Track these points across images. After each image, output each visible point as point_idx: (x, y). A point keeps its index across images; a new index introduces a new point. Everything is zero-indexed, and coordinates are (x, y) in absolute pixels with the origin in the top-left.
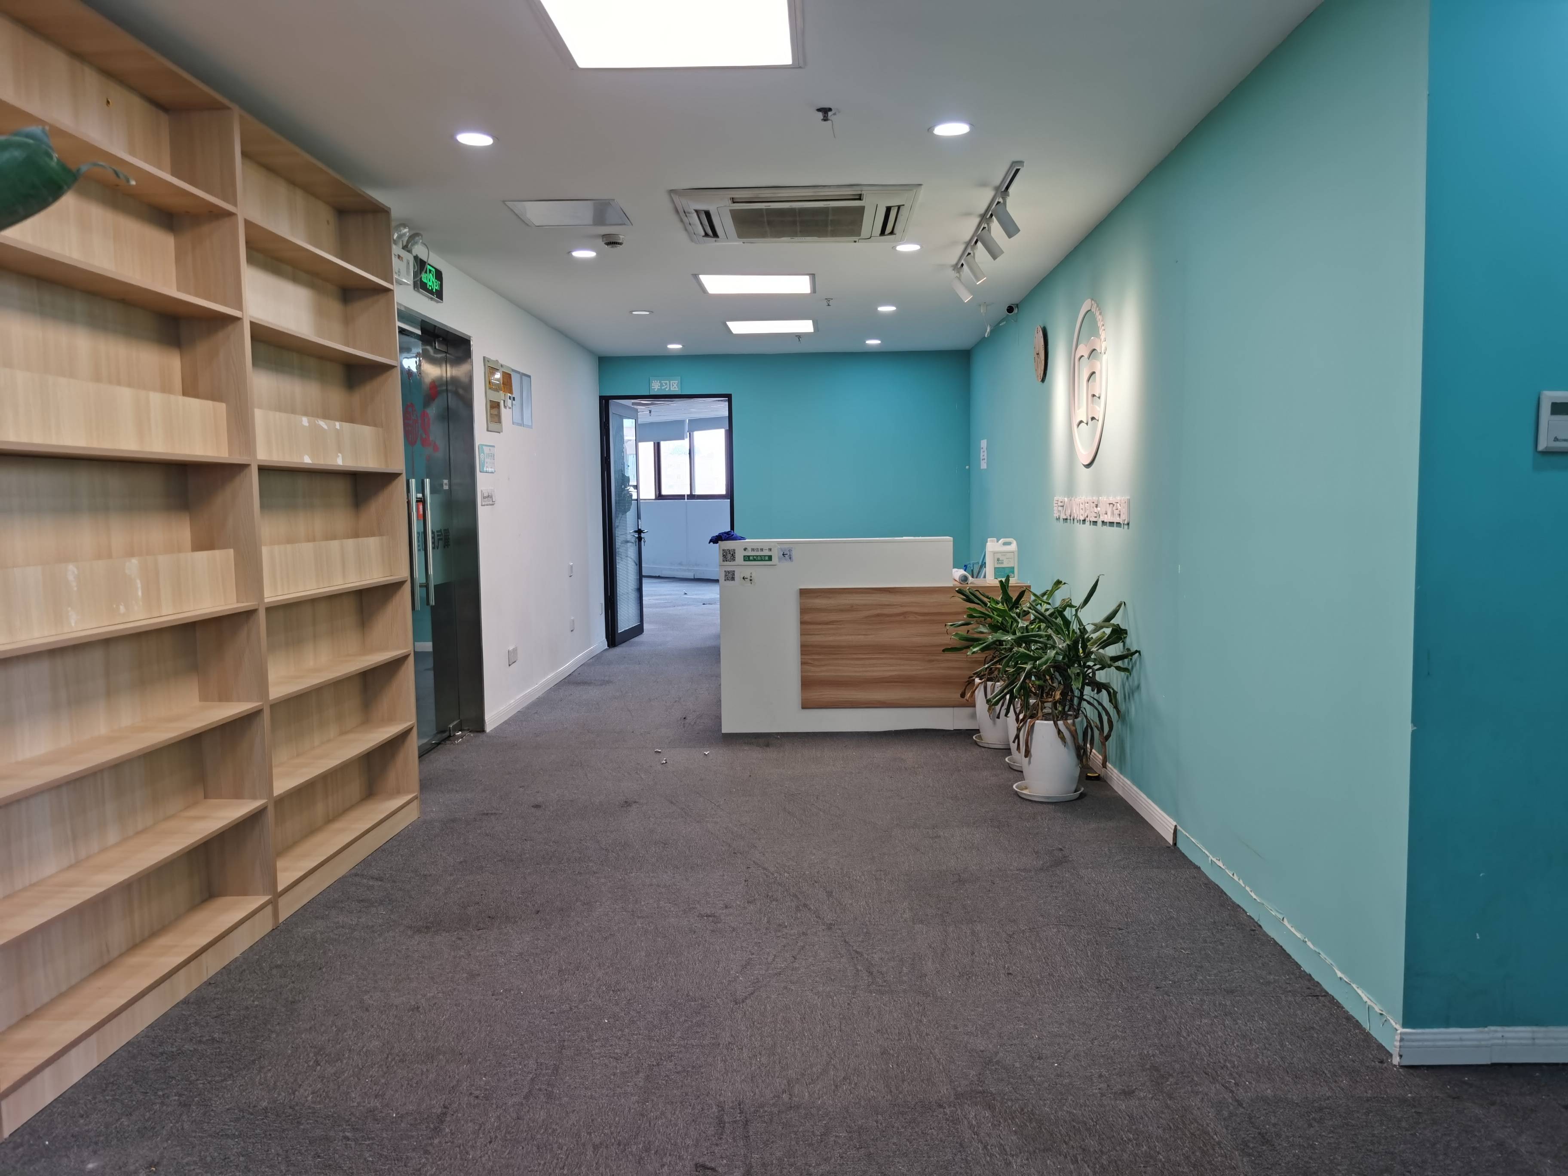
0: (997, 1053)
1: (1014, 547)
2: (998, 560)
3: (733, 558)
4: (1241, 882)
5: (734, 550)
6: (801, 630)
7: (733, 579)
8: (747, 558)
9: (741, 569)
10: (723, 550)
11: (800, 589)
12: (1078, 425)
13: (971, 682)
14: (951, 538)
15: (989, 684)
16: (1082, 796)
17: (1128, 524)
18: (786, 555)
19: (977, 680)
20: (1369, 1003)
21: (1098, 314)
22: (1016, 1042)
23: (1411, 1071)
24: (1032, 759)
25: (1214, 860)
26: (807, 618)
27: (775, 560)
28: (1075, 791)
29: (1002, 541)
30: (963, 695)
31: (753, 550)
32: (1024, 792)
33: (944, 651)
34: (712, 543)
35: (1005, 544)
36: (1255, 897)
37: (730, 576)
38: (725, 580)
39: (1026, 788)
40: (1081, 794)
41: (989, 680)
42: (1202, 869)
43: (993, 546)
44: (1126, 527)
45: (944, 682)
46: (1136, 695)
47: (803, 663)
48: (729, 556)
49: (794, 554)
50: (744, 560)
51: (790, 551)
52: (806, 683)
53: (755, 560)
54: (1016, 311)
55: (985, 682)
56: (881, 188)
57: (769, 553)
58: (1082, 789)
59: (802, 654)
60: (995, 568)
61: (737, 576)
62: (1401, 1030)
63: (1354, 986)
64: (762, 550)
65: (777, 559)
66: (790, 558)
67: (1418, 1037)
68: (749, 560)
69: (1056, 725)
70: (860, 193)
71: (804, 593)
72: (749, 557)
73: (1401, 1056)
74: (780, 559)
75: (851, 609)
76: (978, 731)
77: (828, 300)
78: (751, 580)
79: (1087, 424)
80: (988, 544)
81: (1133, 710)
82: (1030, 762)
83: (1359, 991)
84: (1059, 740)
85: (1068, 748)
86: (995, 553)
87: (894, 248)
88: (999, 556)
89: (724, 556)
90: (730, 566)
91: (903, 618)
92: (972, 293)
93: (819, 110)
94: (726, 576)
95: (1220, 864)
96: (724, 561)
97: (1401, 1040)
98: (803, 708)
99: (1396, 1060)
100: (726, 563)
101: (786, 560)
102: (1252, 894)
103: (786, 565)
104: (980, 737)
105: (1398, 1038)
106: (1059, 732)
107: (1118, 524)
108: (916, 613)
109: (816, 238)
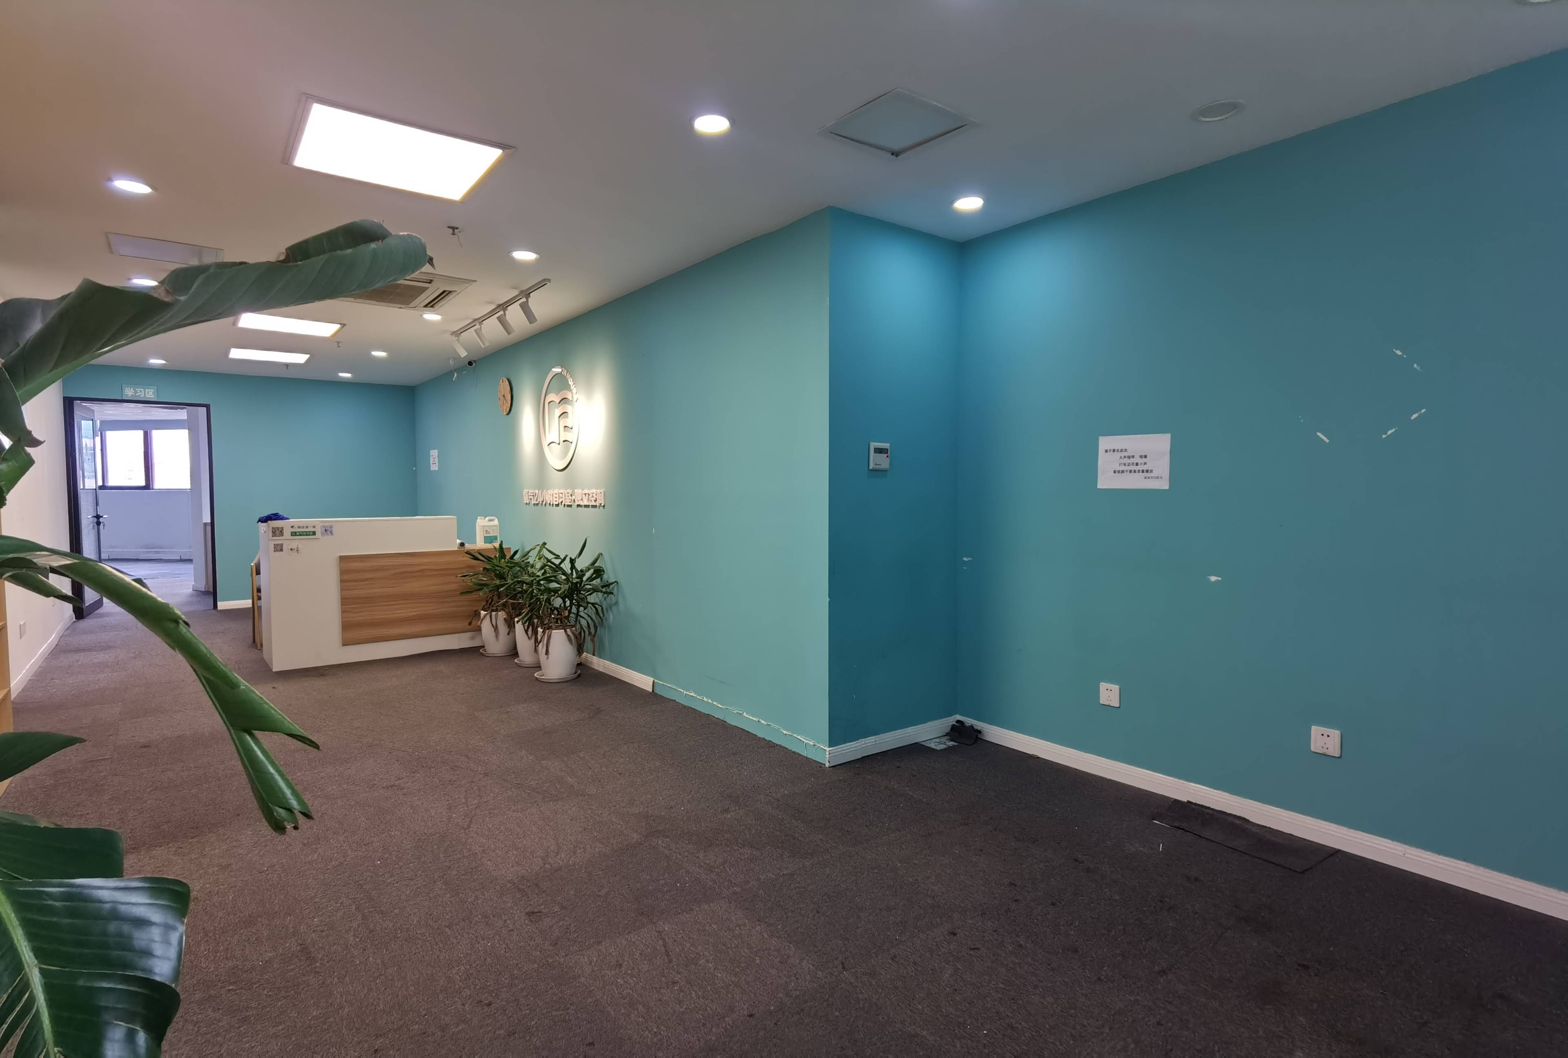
0: (648, 812)
1: (496, 522)
2: (487, 531)
3: (282, 534)
4: (710, 701)
5: (282, 528)
6: (341, 587)
7: (281, 550)
8: (294, 534)
9: (287, 541)
10: (273, 528)
11: (340, 556)
12: (549, 445)
13: (477, 614)
14: (455, 517)
15: (494, 613)
16: (579, 676)
17: (604, 506)
18: (328, 531)
19: (483, 613)
20: (806, 741)
21: (568, 376)
22: (653, 803)
23: (835, 768)
24: (550, 656)
25: (688, 693)
26: (346, 577)
27: (318, 535)
28: (575, 673)
29: (487, 518)
30: (470, 624)
31: (299, 527)
32: (543, 677)
33: (460, 594)
34: (260, 523)
35: (490, 520)
36: (721, 706)
37: (279, 548)
38: (275, 551)
39: (543, 675)
40: (578, 675)
41: (493, 611)
42: (677, 701)
43: (481, 522)
44: (601, 508)
45: (453, 616)
46: (614, 608)
47: (343, 612)
48: (278, 532)
49: (334, 530)
50: (292, 535)
51: (331, 527)
52: (347, 626)
53: (301, 535)
54: (474, 364)
55: (491, 613)
56: (449, 278)
57: (313, 530)
58: (579, 672)
59: (342, 605)
60: (485, 537)
61: (284, 548)
62: (828, 749)
63: (795, 735)
64: (307, 527)
65: (320, 535)
66: (331, 533)
67: (836, 751)
68: (296, 535)
69: (566, 631)
70: (432, 279)
71: (342, 559)
72: (295, 533)
73: (829, 762)
74: (322, 534)
75: (382, 569)
76: (483, 647)
77: (338, 343)
78: (297, 551)
79: (559, 444)
80: (478, 520)
81: (611, 617)
82: (548, 658)
83: (799, 737)
84: (568, 642)
85: (572, 644)
86: (484, 526)
87: (421, 316)
88: (486, 528)
89: (273, 532)
90: (278, 540)
91: (421, 574)
92: (467, 351)
93: (449, 227)
94: (275, 548)
95: (693, 694)
96: (273, 536)
97: (829, 754)
98: (343, 645)
99: (827, 765)
100: (274, 538)
101: (328, 534)
102: (719, 705)
103: (328, 538)
104: (485, 650)
105: (827, 753)
106: (568, 636)
107: (595, 506)
108: (432, 570)
109: (374, 302)
